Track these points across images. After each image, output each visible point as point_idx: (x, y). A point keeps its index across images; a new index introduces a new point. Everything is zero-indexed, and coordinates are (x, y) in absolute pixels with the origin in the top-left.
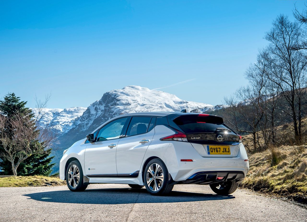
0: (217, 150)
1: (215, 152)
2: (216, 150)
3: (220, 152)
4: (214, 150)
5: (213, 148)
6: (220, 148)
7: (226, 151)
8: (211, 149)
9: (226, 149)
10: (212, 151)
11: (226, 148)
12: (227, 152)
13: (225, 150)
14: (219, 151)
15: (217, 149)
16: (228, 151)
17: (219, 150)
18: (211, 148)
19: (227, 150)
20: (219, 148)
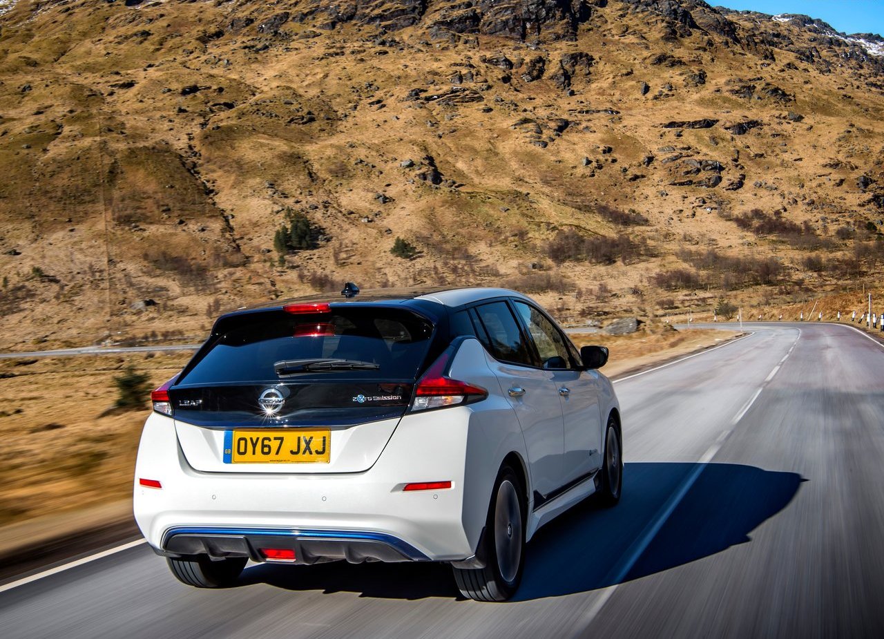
0: (269, 447)
1: (254, 453)
2: (263, 446)
3: (277, 453)
4: (254, 445)
5: (251, 439)
6: (282, 439)
7: (308, 448)
8: (242, 443)
9: (308, 443)
10: (242, 450)
11: (312, 438)
12: (311, 453)
13: (303, 445)
14: (274, 450)
15: (266, 442)
16: (321, 450)
17: (274, 445)
18: (241, 439)
19: (316, 444)
20: (275, 439)
